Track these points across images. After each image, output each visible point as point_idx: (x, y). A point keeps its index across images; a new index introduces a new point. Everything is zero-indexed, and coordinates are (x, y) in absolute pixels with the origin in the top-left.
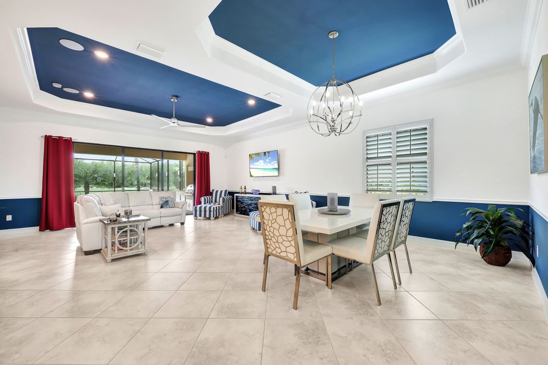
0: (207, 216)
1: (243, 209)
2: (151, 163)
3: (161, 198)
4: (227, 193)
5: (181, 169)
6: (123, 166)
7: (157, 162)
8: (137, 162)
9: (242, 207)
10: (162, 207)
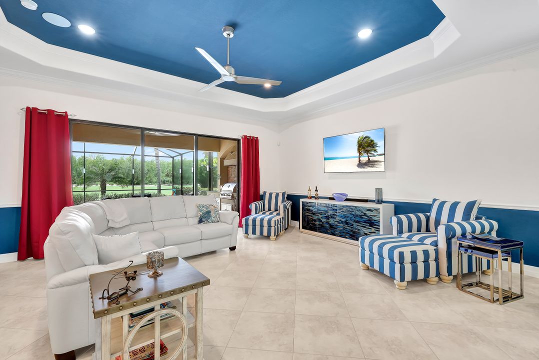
0: (265, 233)
1: (317, 223)
2: (173, 158)
3: (199, 207)
4: (286, 196)
5: (210, 164)
6: (143, 161)
7: (180, 156)
8: (157, 156)
9: (315, 221)
10: (201, 221)
